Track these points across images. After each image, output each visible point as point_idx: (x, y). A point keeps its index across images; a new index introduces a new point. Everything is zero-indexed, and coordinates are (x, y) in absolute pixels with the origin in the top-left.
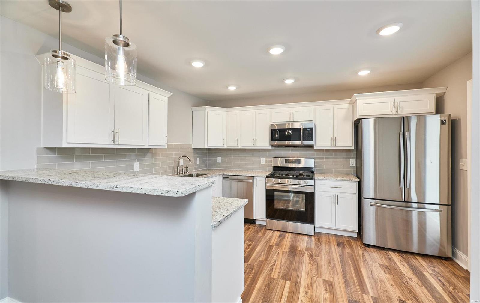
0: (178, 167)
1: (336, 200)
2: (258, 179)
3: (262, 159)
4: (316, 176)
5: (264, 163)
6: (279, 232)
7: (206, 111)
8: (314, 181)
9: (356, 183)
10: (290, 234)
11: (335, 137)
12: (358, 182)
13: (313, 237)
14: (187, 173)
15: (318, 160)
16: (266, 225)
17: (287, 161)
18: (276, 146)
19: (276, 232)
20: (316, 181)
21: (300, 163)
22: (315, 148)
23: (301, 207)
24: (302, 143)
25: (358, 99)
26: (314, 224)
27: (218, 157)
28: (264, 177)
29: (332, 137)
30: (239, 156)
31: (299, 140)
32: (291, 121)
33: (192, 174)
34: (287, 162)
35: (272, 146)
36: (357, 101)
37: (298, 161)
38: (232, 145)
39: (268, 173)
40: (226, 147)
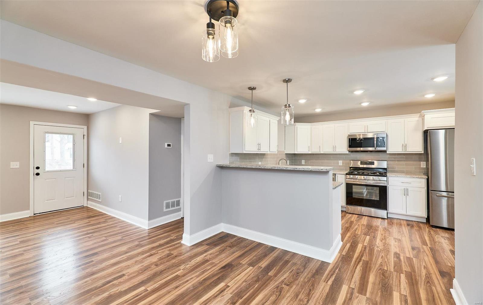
1: (406, 192)
2: (339, 176)
3: (339, 161)
4: (388, 174)
5: (342, 165)
6: (356, 215)
7: (296, 126)
8: (386, 177)
9: (424, 180)
10: (367, 217)
11: (406, 144)
12: (426, 179)
13: (386, 220)
15: (389, 162)
16: (345, 210)
18: (352, 152)
19: (355, 215)
20: (388, 178)
21: (374, 165)
22: (387, 152)
23: (376, 197)
24: (375, 149)
25: (426, 115)
26: (387, 210)
27: (302, 160)
28: (343, 174)
29: (403, 144)
30: (320, 159)
32: (366, 132)
34: (362, 163)
35: (349, 151)
36: (425, 116)
37: (372, 163)
38: (315, 150)
39: (347, 172)
40: (310, 153)
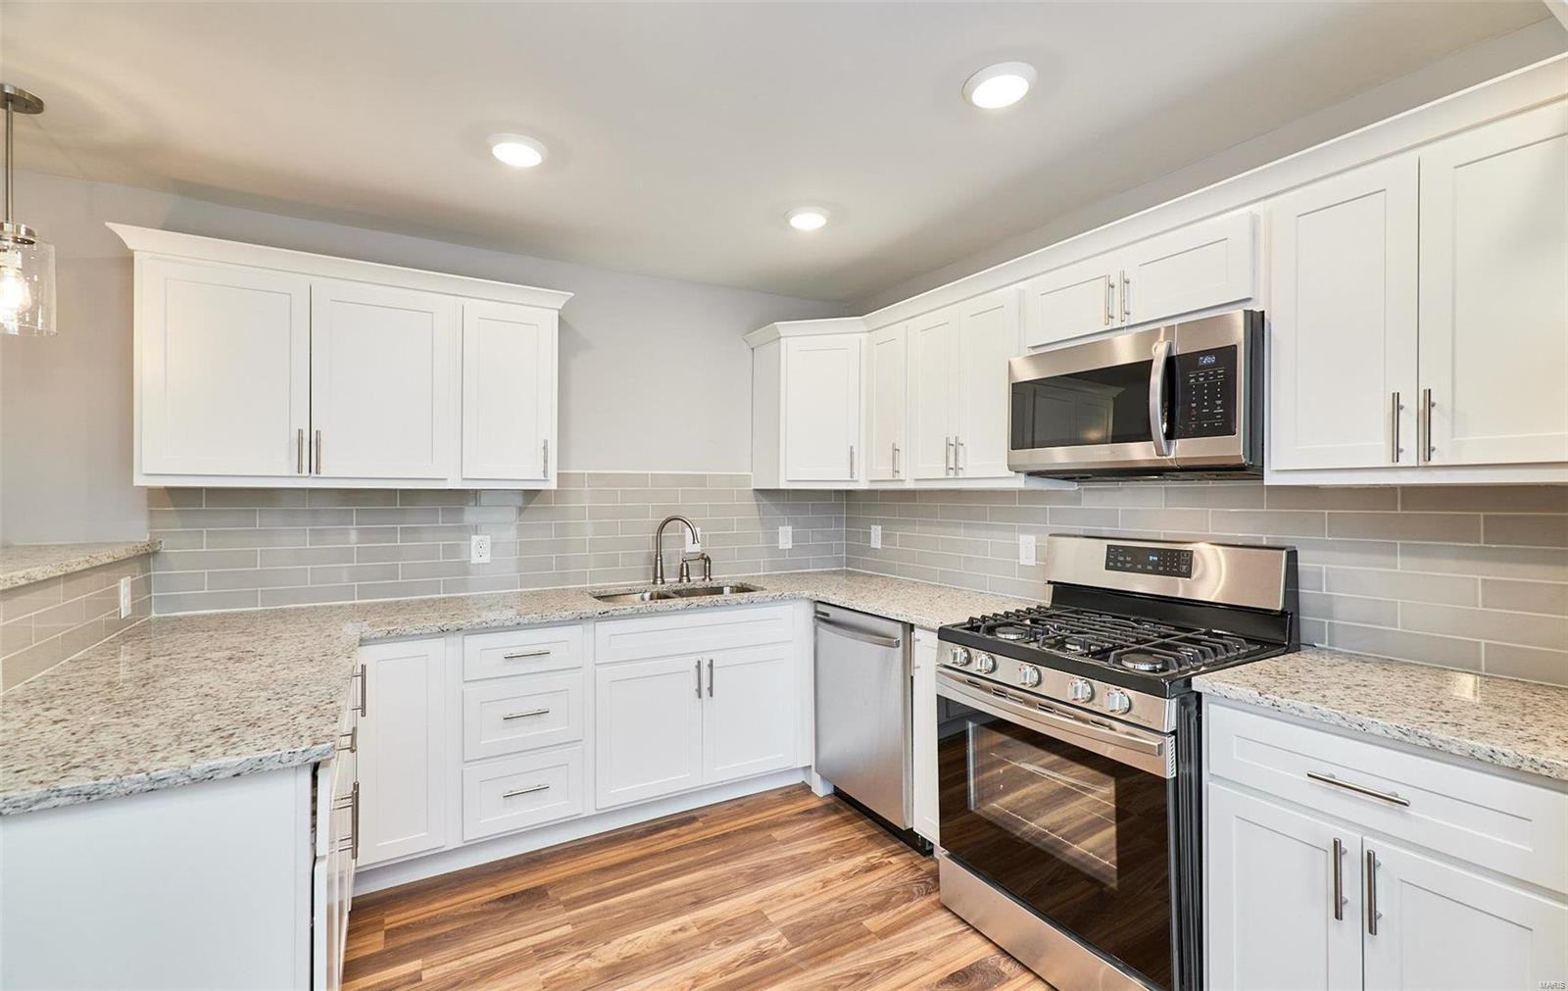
0: (657, 556)
3: (1023, 539)
5: (1033, 563)
14: (708, 580)
17: (1120, 558)
19: (976, 940)
21: (1188, 575)
22: (1270, 479)
24: (1161, 451)
27: (873, 526)
28: (933, 631)
31: (1145, 435)
33: (722, 588)
34: (1116, 561)
35: (1013, 468)
37: (1181, 564)
